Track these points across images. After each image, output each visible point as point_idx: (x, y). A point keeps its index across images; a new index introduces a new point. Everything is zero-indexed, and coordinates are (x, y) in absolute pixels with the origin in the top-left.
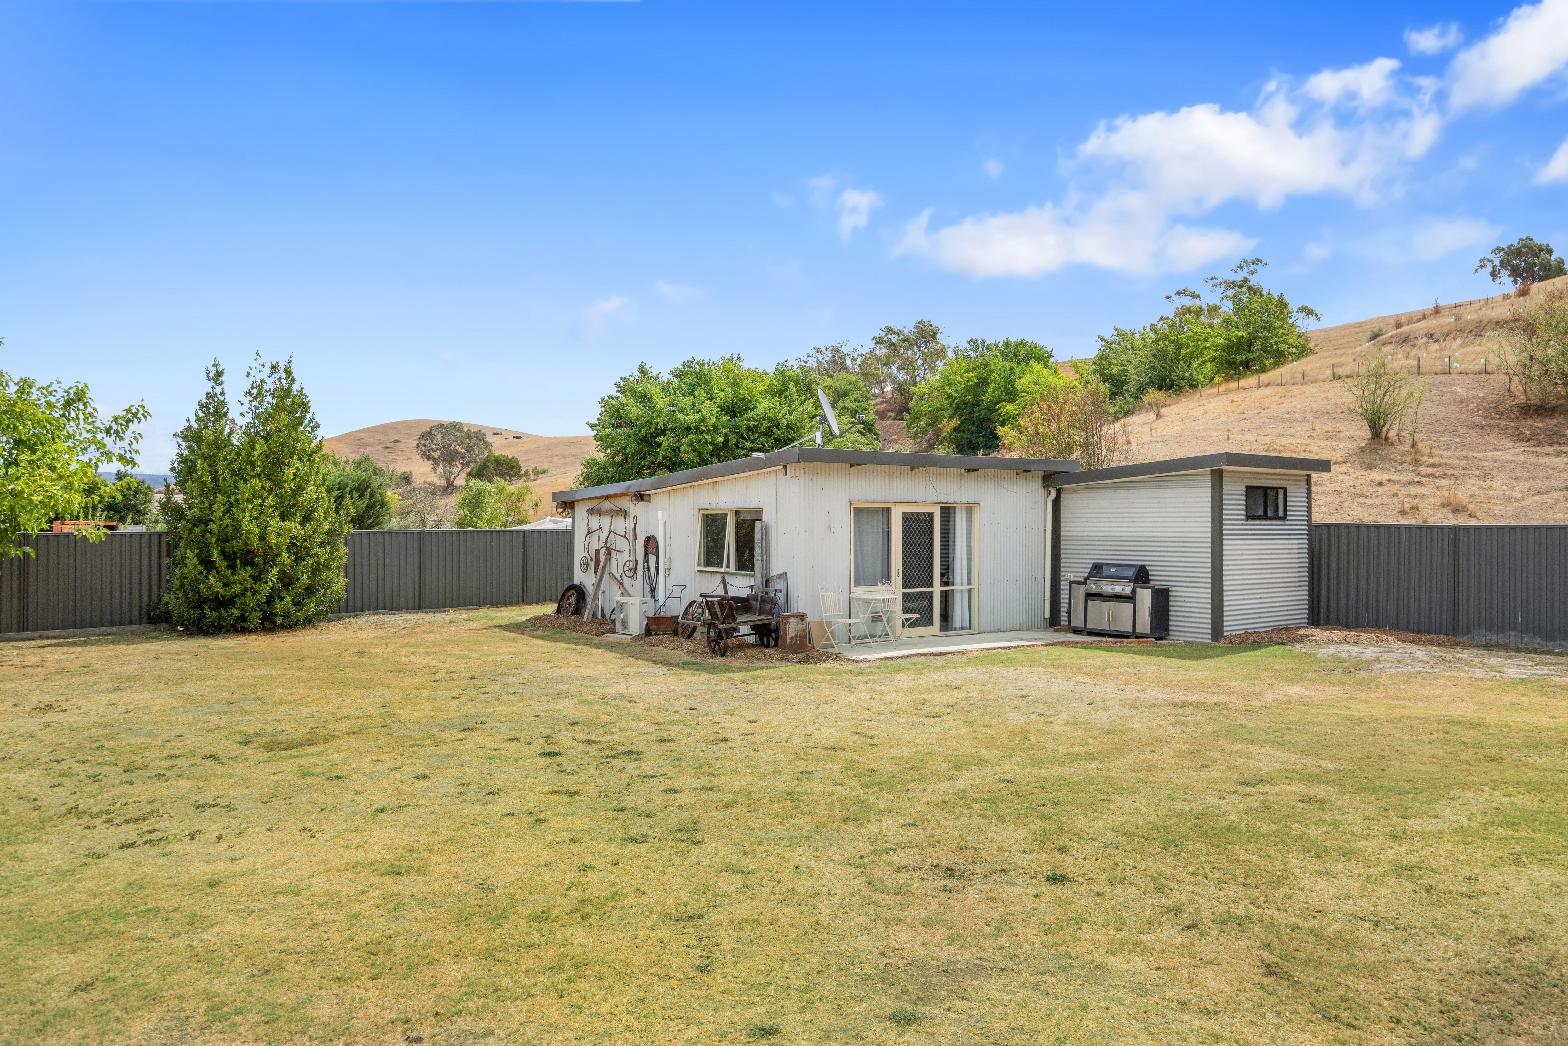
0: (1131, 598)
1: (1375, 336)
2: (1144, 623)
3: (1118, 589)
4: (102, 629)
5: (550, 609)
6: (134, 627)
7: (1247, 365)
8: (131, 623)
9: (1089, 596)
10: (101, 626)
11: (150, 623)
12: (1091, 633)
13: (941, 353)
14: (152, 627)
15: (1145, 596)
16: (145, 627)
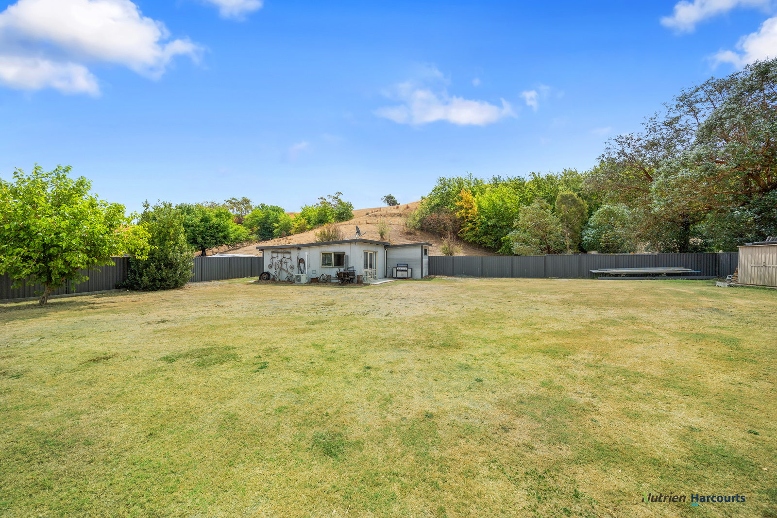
0: (407, 271)
1: (367, 214)
2: (409, 276)
3: (404, 269)
4: (100, 292)
5: (257, 278)
6: (111, 290)
7: (343, 219)
8: (109, 289)
9: (397, 270)
10: (99, 290)
11: (116, 289)
12: (397, 278)
13: (251, 207)
14: (118, 290)
15: (409, 270)
16: (115, 290)
